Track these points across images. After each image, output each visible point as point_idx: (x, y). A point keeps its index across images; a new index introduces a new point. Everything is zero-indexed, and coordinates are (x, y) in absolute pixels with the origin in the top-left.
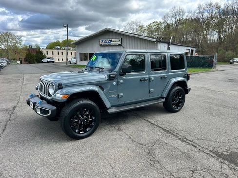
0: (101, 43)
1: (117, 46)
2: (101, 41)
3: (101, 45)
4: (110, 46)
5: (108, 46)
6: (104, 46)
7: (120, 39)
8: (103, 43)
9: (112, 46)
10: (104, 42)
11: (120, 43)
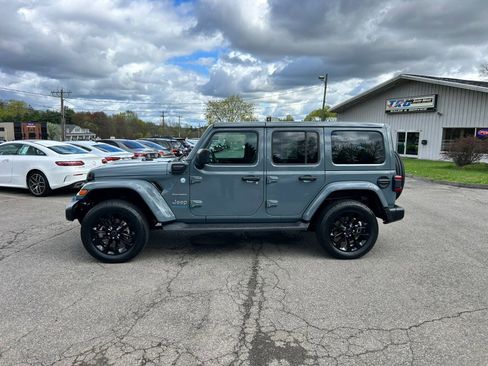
0: (388, 108)
1: (423, 112)
2: (389, 103)
3: (388, 112)
4: (408, 112)
5: (403, 112)
6: (394, 113)
7: (433, 97)
8: (393, 108)
9: (411, 112)
10: (395, 104)
11: (431, 105)
